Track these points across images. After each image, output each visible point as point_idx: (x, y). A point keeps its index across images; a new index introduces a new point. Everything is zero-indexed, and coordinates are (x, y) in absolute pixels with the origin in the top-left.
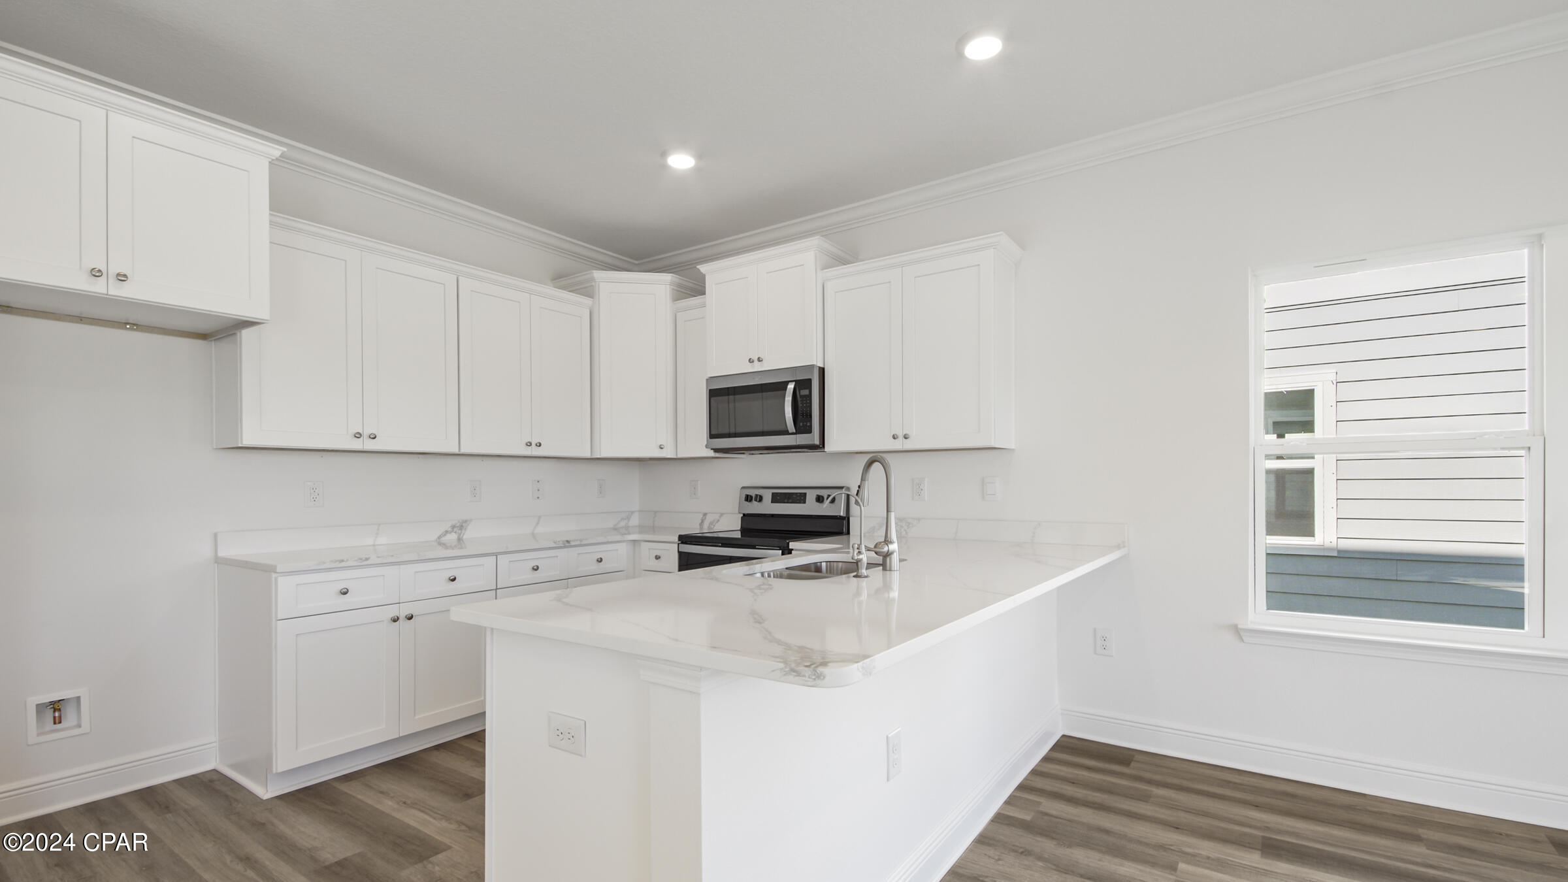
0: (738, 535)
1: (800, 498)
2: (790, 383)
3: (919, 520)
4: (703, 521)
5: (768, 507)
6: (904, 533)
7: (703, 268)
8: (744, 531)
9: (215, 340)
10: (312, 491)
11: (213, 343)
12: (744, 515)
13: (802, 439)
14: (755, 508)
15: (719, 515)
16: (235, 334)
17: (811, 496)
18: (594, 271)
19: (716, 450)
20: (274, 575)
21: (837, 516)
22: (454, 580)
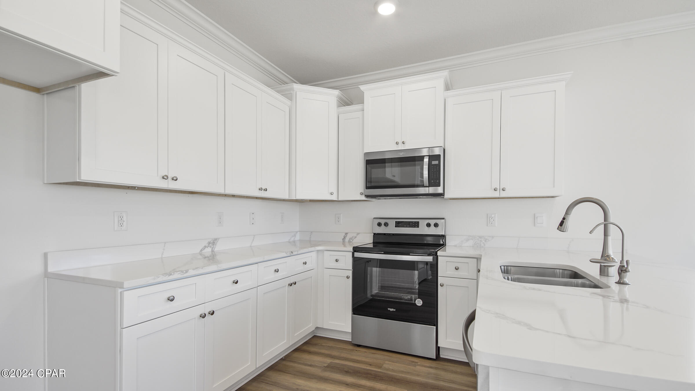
0: (371, 246)
1: (416, 225)
2: (425, 157)
3: (493, 237)
4: (345, 238)
5: (392, 229)
6: (482, 245)
7: (362, 88)
8: (375, 243)
9: (47, 94)
10: (120, 219)
11: (45, 96)
12: (374, 234)
13: (431, 190)
14: (382, 230)
15: (356, 234)
16: (74, 87)
17: (423, 224)
18: (294, 84)
19: (367, 196)
20: (120, 290)
21: (439, 235)
22: (237, 283)
